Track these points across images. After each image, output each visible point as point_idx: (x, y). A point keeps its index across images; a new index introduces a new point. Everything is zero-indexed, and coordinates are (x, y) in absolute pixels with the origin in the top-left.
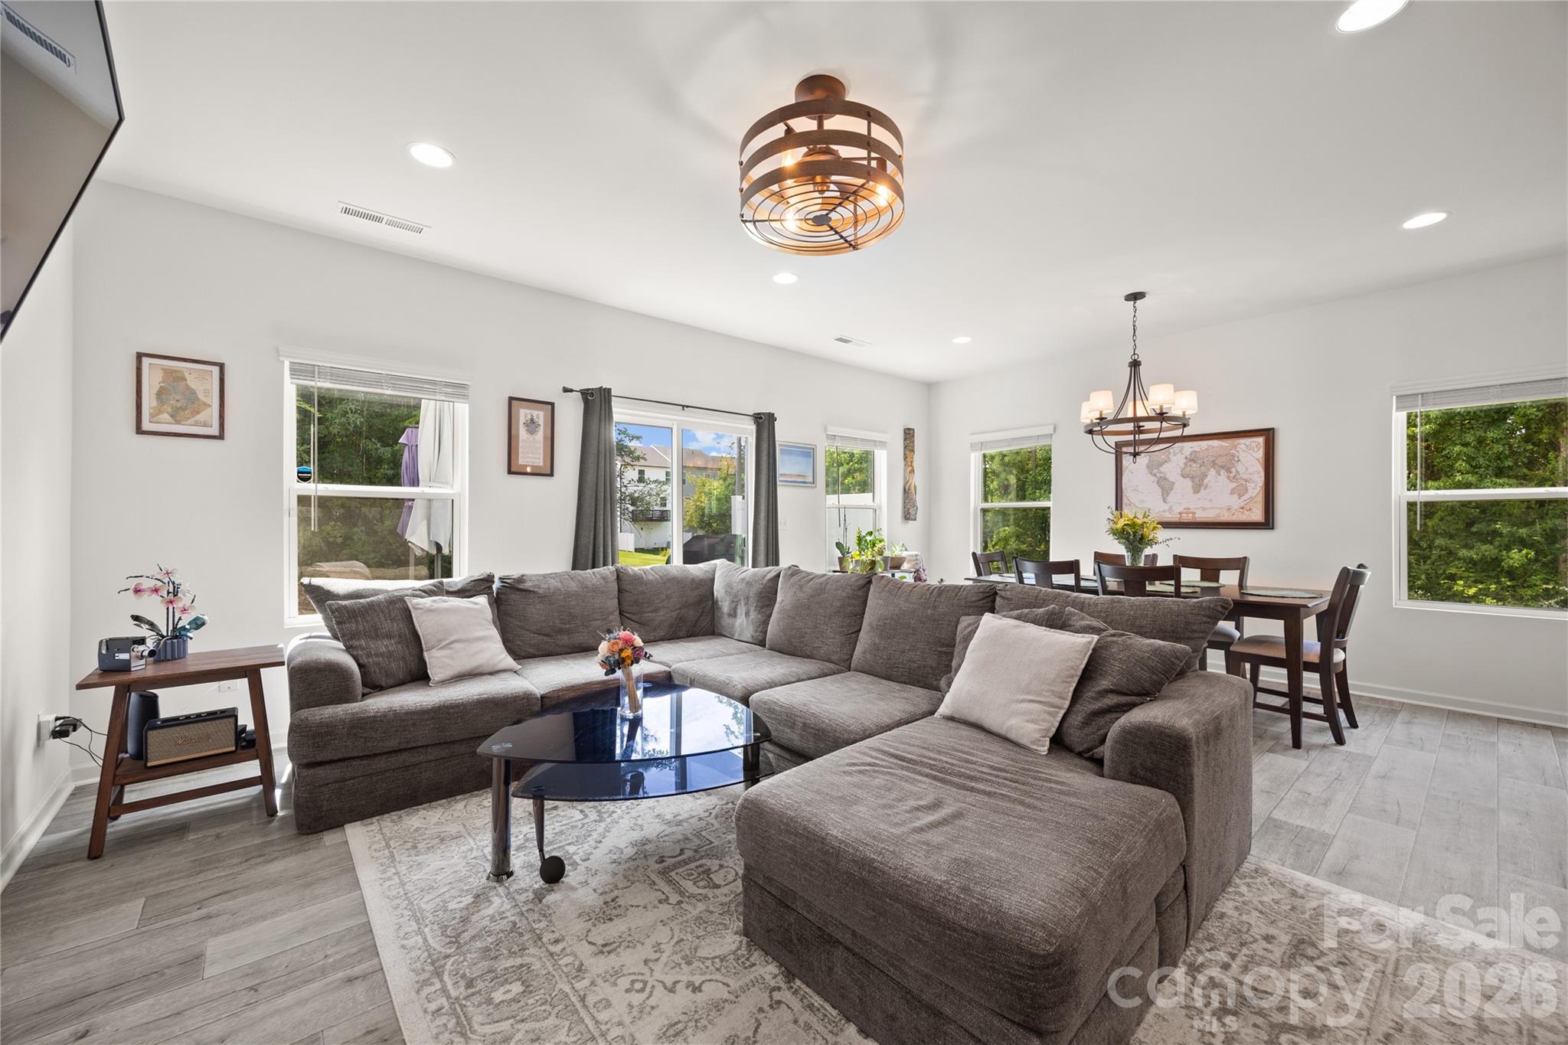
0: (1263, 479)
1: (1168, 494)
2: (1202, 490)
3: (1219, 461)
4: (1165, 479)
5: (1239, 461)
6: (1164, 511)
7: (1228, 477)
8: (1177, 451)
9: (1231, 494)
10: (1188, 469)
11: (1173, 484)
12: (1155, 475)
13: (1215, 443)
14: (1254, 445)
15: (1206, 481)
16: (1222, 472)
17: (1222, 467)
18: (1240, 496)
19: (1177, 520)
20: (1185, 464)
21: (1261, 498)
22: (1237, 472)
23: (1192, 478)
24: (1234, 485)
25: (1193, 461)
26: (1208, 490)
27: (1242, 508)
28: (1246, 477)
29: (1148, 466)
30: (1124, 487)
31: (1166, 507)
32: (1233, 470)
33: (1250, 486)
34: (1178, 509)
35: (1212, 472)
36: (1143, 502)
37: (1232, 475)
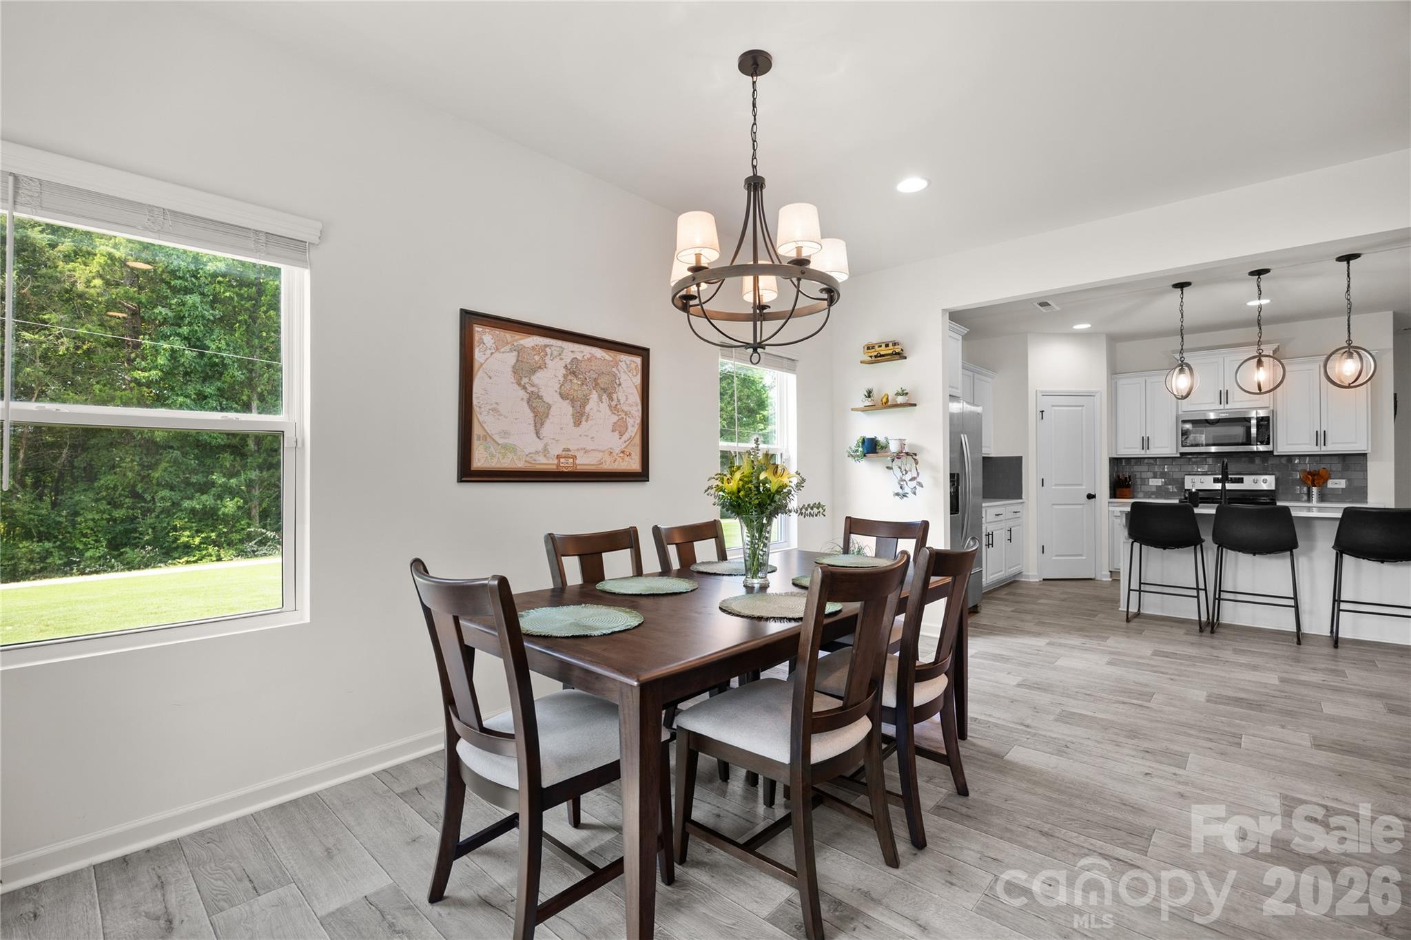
0: (640, 414)
1: (542, 424)
2: (583, 423)
3: (603, 381)
4: (540, 397)
5: (620, 385)
6: (537, 452)
7: (610, 406)
8: (555, 353)
9: (613, 431)
10: (568, 386)
11: (549, 407)
12: (524, 388)
13: (598, 352)
14: (633, 366)
15: (588, 408)
16: (605, 397)
17: (604, 390)
18: (621, 435)
19: (553, 468)
20: (565, 376)
21: (638, 440)
22: (619, 401)
23: (573, 401)
24: (615, 418)
25: (573, 373)
26: (589, 422)
27: (623, 452)
28: (626, 408)
29: (516, 370)
30: (475, 402)
31: (539, 445)
32: (615, 396)
33: (630, 421)
34: (556, 450)
35: (594, 396)
36: (505, 434)
37: (614, 403)
